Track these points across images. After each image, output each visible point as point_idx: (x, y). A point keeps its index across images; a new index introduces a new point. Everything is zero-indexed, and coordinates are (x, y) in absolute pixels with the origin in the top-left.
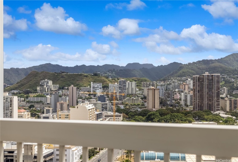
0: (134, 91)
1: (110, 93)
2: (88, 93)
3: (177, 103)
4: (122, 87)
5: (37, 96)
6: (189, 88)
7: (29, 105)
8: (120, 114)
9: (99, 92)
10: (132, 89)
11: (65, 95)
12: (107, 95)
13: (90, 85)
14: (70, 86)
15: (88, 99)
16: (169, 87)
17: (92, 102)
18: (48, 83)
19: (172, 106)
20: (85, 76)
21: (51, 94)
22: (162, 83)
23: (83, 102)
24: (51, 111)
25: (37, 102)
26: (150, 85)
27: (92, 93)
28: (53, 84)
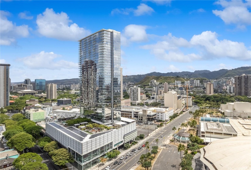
0: (199, 85)
1: (185, 86)
2: (174, 86)
3: (225, 91)
4: (192, 83)
5: (149, 87)
6: (232, 83)
7: (145, 91)
8: (190, 97)
9: (179, 86)
10: (198, 84)
11: (162, 87)
12: (184, 87)
13: (175, 82)
14: (164, 82)
15: (174, 89)
16: (219, 82)
17: (176, 90)
18: (154, 81)
19: (221, 93)
20: (172, 78)
21: (155, 86)
22: (215, 80)
23: (171, 90)
24: (155, 95)
25: (149, 90)
26: (208, 81)
27: (176, 86)
28: (157, 81)
